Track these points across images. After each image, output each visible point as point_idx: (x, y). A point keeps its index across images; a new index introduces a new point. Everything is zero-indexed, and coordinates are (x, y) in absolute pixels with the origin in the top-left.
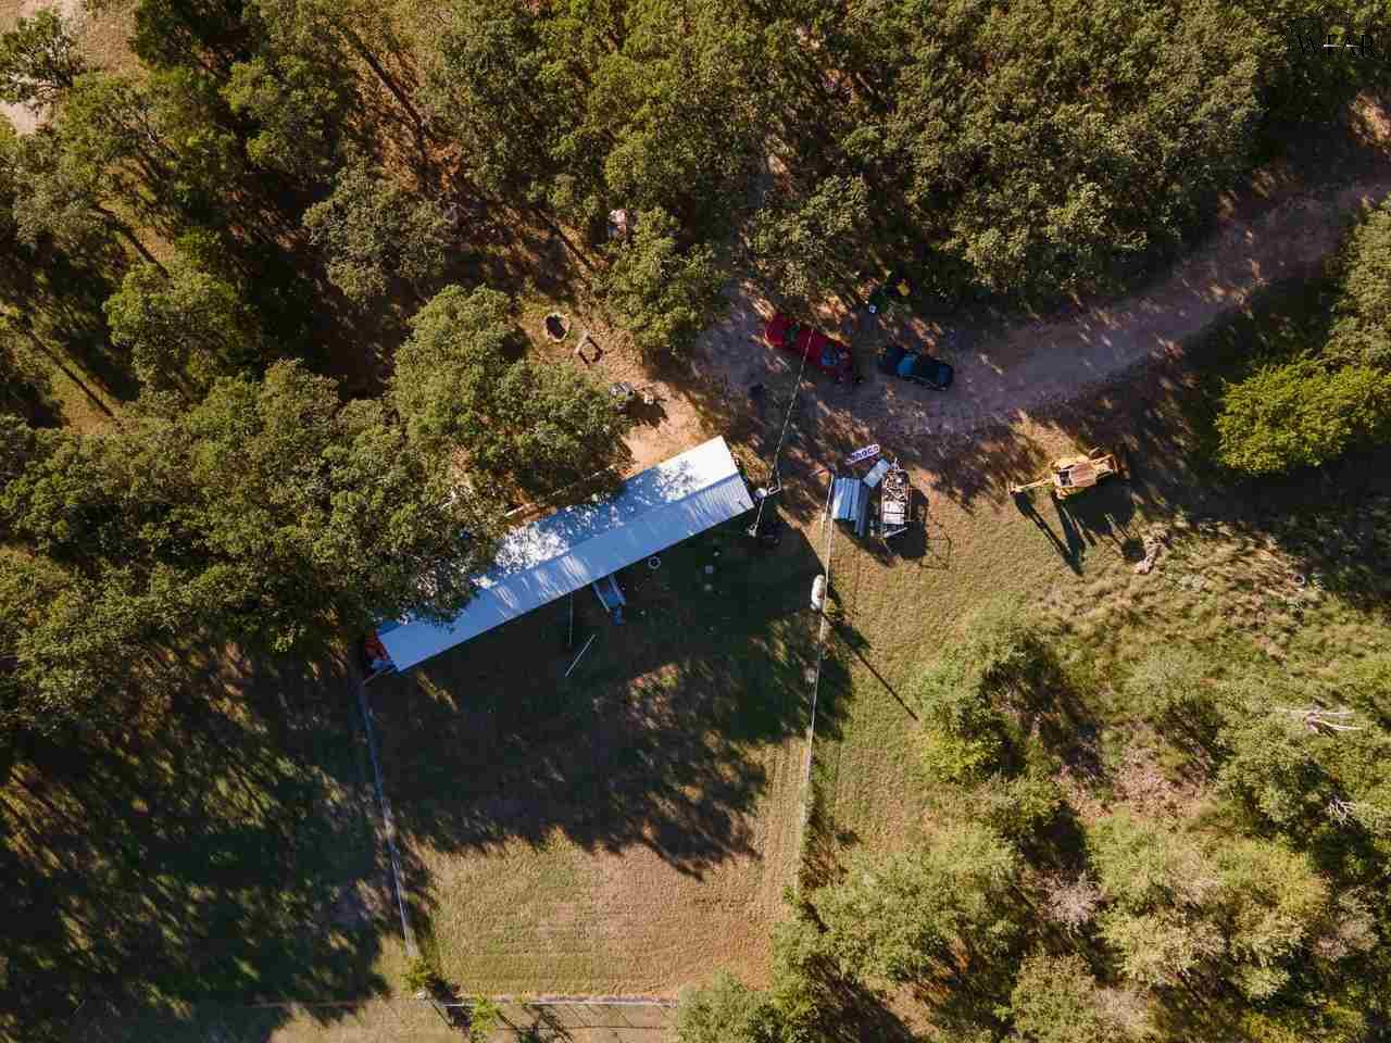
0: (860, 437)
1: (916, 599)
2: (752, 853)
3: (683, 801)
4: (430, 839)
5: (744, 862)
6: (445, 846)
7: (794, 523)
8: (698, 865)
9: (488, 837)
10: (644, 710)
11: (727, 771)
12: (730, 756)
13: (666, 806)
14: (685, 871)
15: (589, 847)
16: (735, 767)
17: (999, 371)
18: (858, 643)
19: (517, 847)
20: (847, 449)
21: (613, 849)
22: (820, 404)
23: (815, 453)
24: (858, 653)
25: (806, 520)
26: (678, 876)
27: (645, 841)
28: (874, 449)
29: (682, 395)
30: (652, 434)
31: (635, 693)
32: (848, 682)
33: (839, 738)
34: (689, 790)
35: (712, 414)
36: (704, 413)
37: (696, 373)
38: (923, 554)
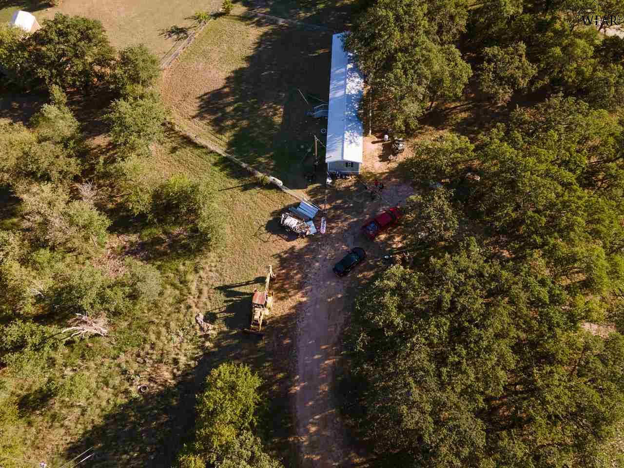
0: (332, 228)
1: (249, 217)
2: (194, 117)
3: (229, 104)
4: (271, 31)
5: (194, 114)
6: (266, 34)
7: (310, 188)
8: (203, 100)
9: (259, 47)
10: (270, 107)
11: (229, 123)
12: (234, 126)
13: (230, 99)
14: (206, 94)
15: (235, 72)
16: (228, 126)
17: (329, 300)
18: (245, 188)
19: (250, 52)
20: (329, 221)
21: (228, 79)
22: (355, 219)
23: (336, 208)
24: (242, 186)
25: (309, 193)
26: (202, 93)
27: (225, 87)
28: (323, 231)
29: (387, 171)
30: (376, 154)
31: (279, 107)
32: (233, 177)
34: (232, 108)
35: (373, 178)
36: (375, 175)
37: (394, 180)
38: (266, 229)
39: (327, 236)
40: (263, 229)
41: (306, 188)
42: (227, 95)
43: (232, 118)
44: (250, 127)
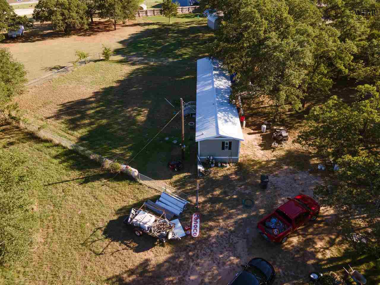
0: (211, 229)
1: (82, 217)
2: (48, 118)
3: (92, 109)
4: (142, 68)
6: (138, 69)
7: (176, 178)
9: (131, 75)
10: (135, 110)
11: (86, 121)
12: (90, 124)
13: (94, 105)
18: (87, 180)
19: (122, 78)
20: (203, 219)
22: (244, 216)
23: (214, 200)
24: (82, 178)
25: (175, 184)
27: (91, 98)
28: (196, 233)
30: (256, 143)
31: (143, 110)
33: (56, 157)
34: (93, 111)
35: (258, 166)
36: (260, 163)
37: (286, 167)
38: (105, 233)
39: (201, 241)
40: (99, 233)
41: (171, 177)
42: (91, 102)
43: (91, 117)
44: (109, 125)
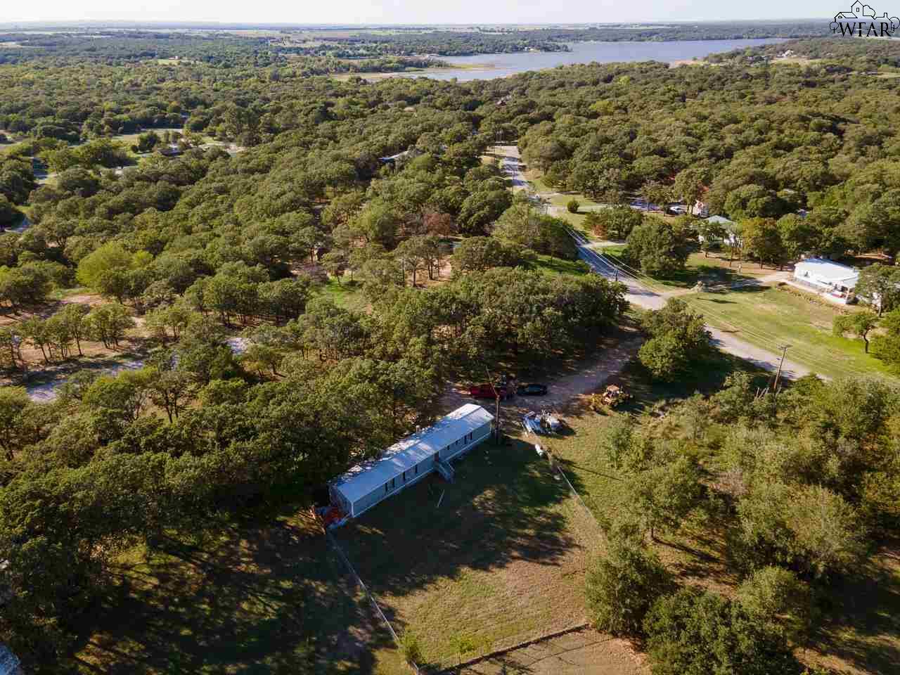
0: (524, 411)
2: (579, 547)
3: (526, 536)
4: (388, 593)
5: (576, 550)
6: (397, 593)
7: (515, 437)
8: (552, 560)
9: (424, 582)
10: (485, 508)
12: (539, 513)
13: (519, 541)
14: (544, 564)
15: (486, 569)
16: (545, 517)
17: (563, 388)
18: (569, 463)
19: (443, 581)
21: (501, 566)
24: (573, 466)
25: (520, 435)
26: (545, 568)
27: (514, 558)
31: (476, 504)
32: (575, 475)
34: (526, 531)
38: (575, 433)
41: (517, 440)
42: (521, 548)
43: (533, 522)
44: (524, 504)
